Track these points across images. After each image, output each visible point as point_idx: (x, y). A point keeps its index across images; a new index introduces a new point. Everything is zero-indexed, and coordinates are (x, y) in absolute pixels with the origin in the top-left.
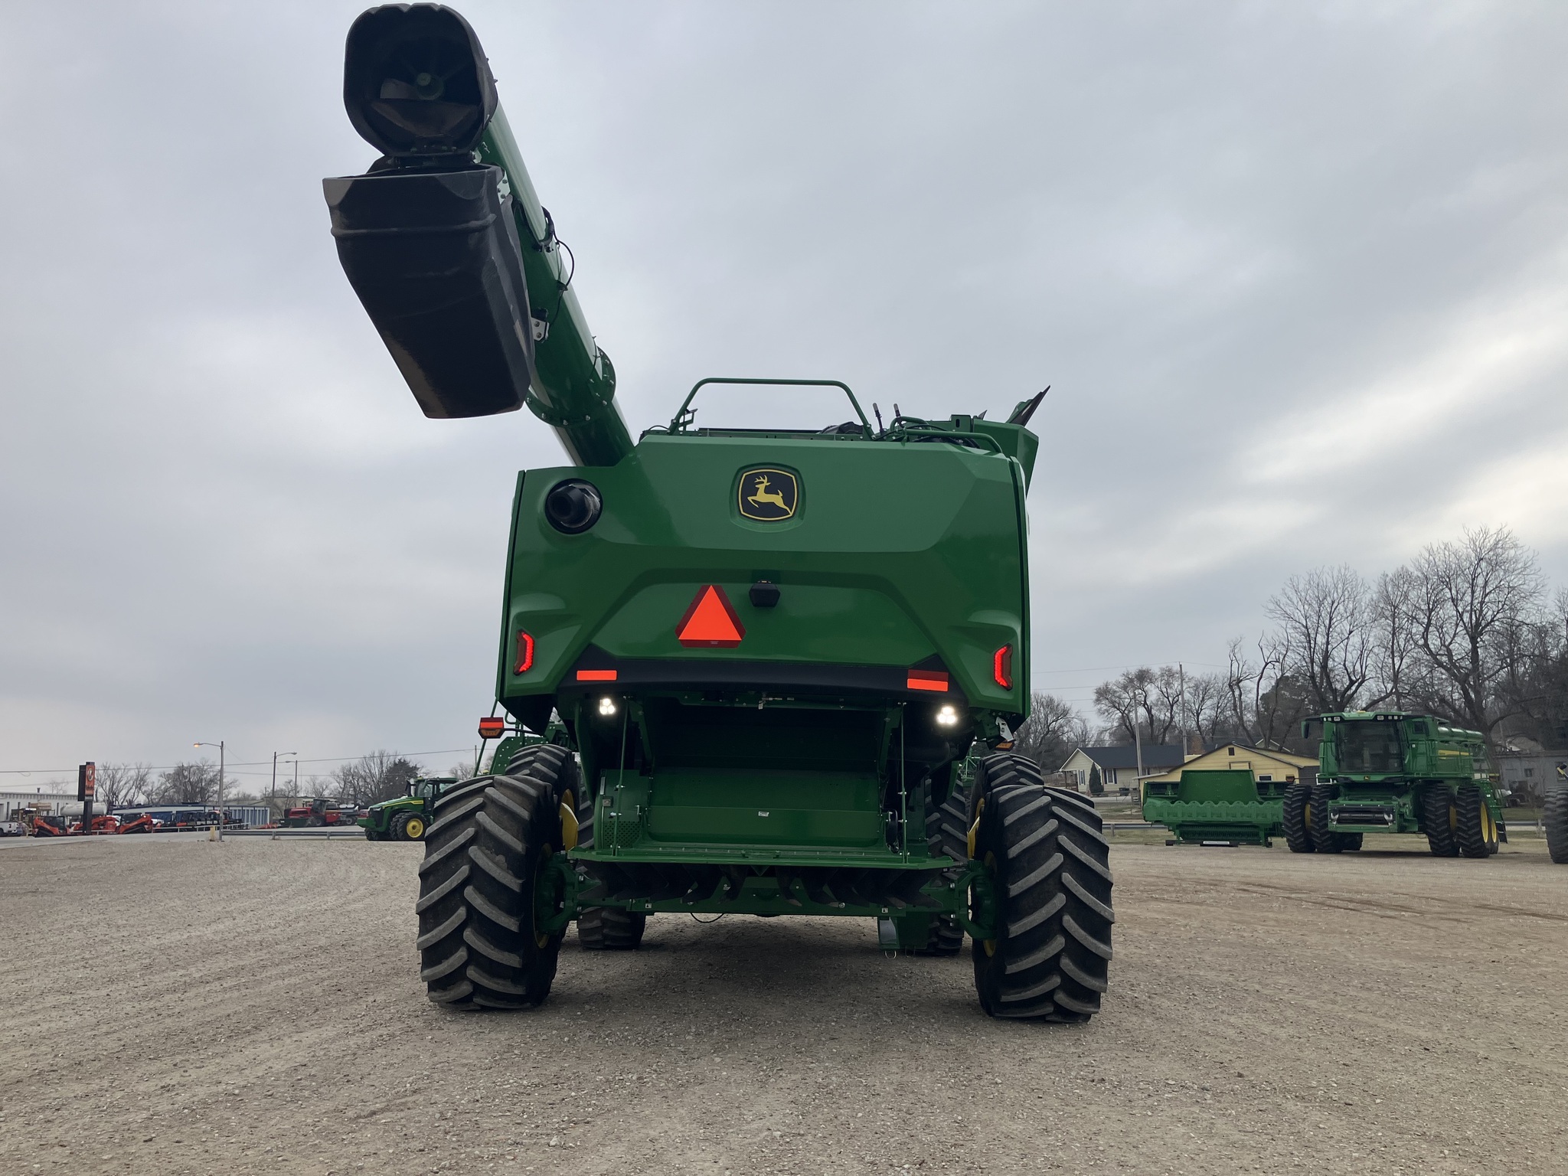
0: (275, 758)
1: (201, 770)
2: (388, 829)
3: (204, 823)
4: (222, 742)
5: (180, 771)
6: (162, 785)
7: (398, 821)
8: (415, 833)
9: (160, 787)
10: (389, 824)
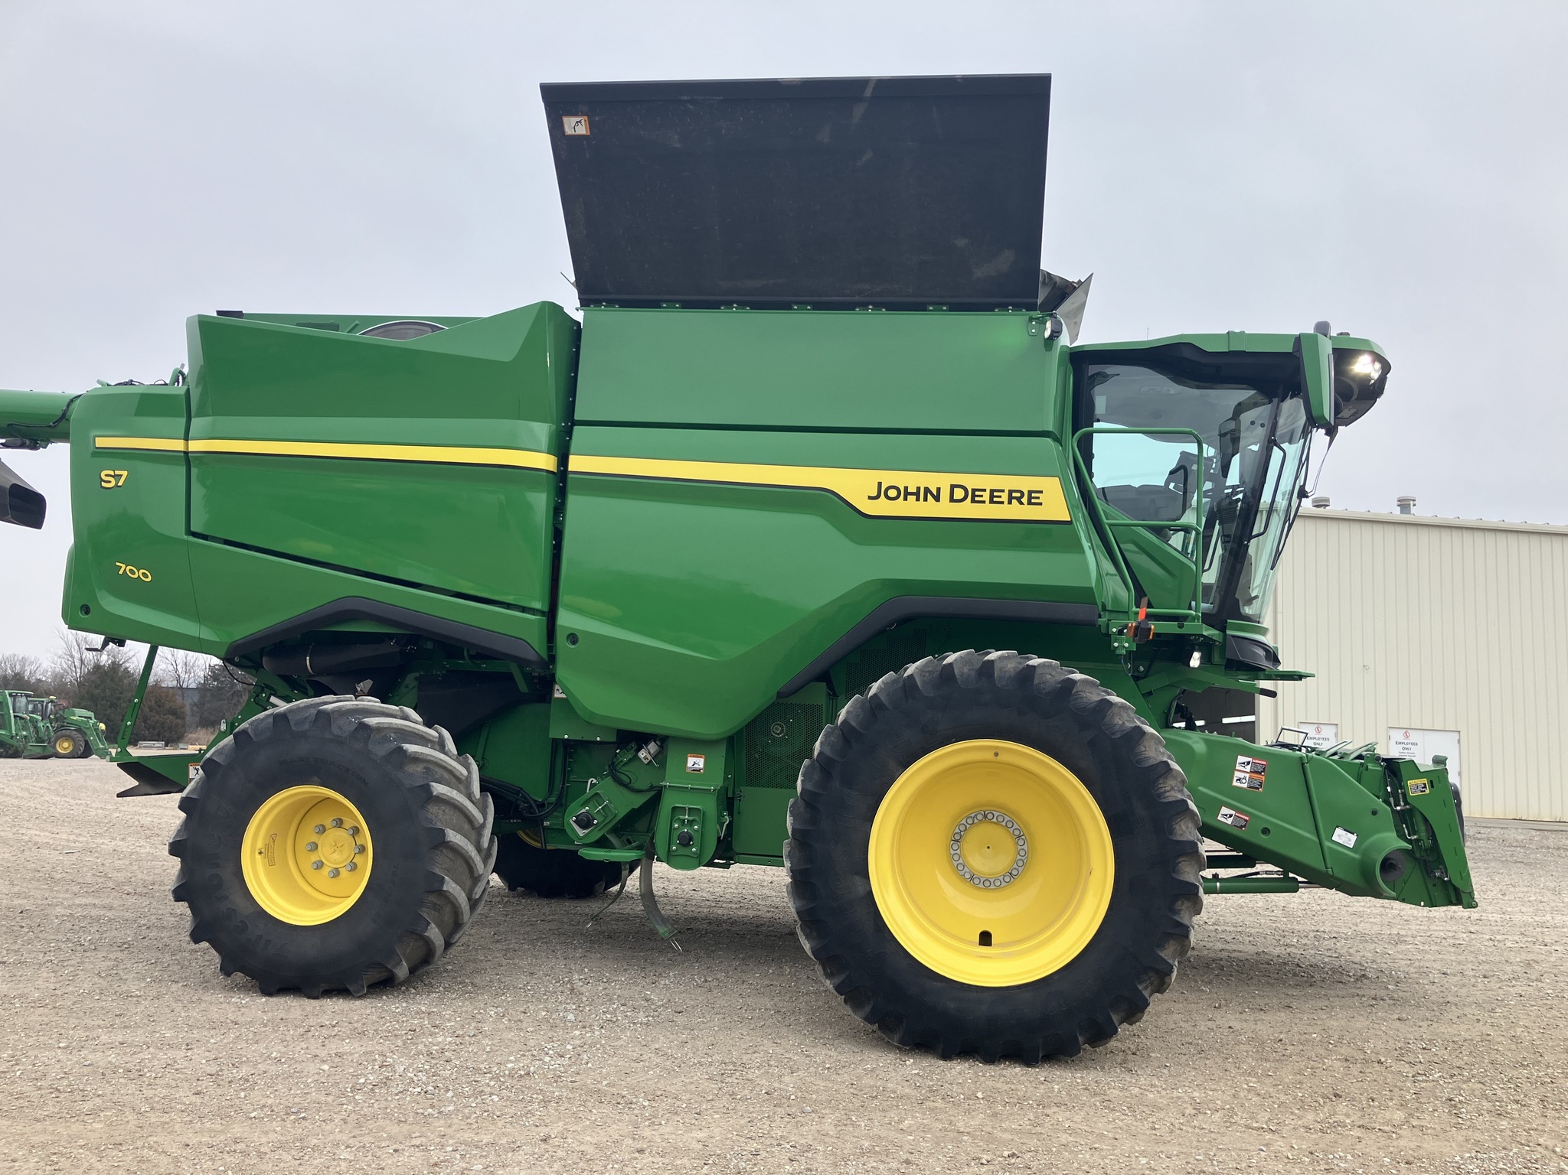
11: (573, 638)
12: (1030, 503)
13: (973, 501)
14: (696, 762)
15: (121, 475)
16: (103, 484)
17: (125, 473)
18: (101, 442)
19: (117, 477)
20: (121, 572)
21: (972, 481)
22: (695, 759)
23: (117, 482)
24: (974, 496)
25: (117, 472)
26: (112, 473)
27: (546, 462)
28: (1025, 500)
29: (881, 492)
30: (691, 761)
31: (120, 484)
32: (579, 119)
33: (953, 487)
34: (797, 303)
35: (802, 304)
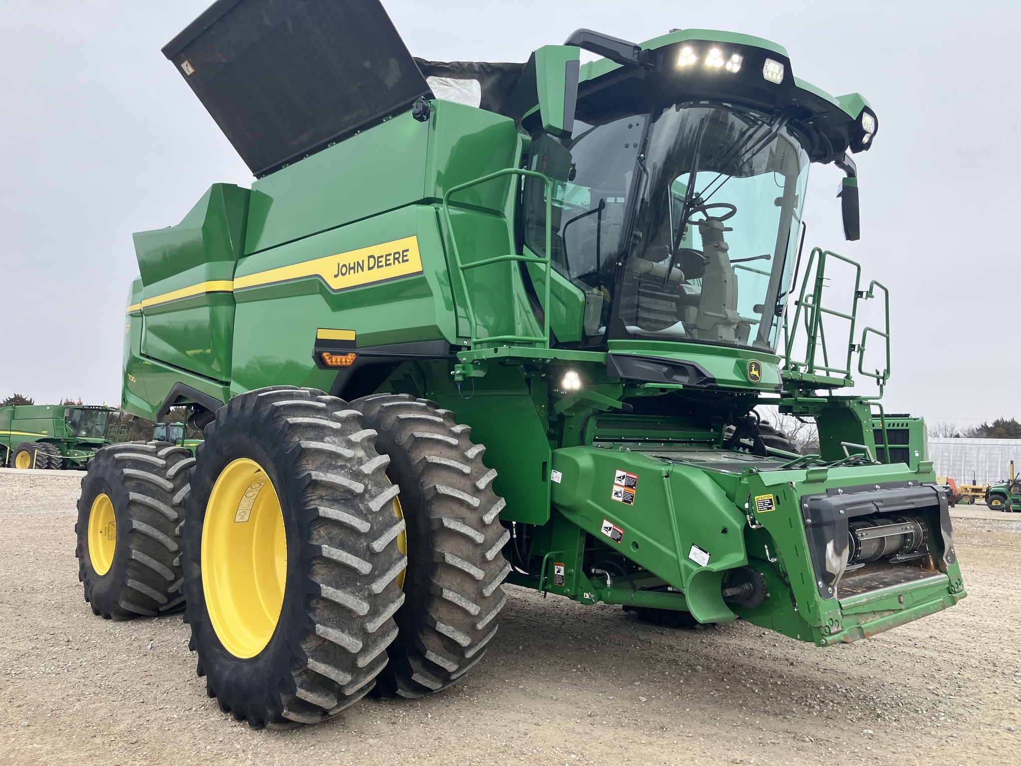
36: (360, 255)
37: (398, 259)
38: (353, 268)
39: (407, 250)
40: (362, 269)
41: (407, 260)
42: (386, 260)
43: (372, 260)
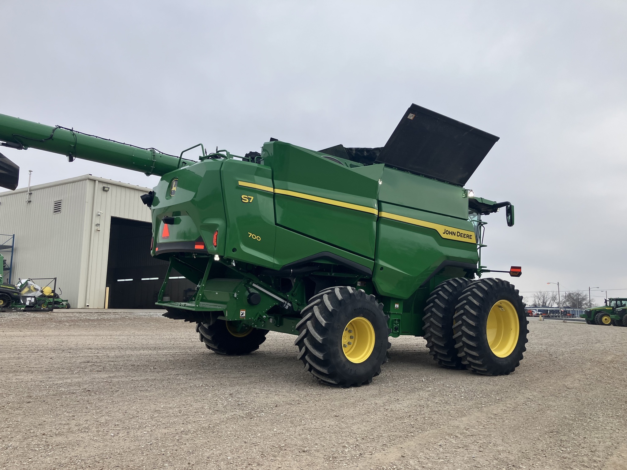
0: (590, 289)
1: (578, 294)
2: (594, 319)
3: (555, 314)
4: (558, 282)
5: (570, 294)
6: (562, 300)
7: (598, 316)
8: (607, 322)
9: (562, 301)
10: (594, 317)
11: (382, 268)
12: (470, 238)
13: (461, 236)
14: (397, 306)
15: (251, 198)
16: (243, 201)
17: (252, 198)
18: (240, 183)
19: (250, 199)
20: (249, 236)
21: (461, 231)
22: (397, 305)
23: (249, 201)
24: (461, 235)
25: (249, 197)
26: (247, 197)
27: (375, 212)
28: (469, 237)
29: (446, 232)
30: (396, 305)
31: (251, 201)
32: (413, 115)
33: (458, 232)
34: (422, 174)
35: (423, 175)
36: (455, 230)
37: (468, 237)
38: (451, 233)
39: (472, 236)
40: (455, 235)
41: (471, 239)
42: (464, 236)
43: (458, 233)
